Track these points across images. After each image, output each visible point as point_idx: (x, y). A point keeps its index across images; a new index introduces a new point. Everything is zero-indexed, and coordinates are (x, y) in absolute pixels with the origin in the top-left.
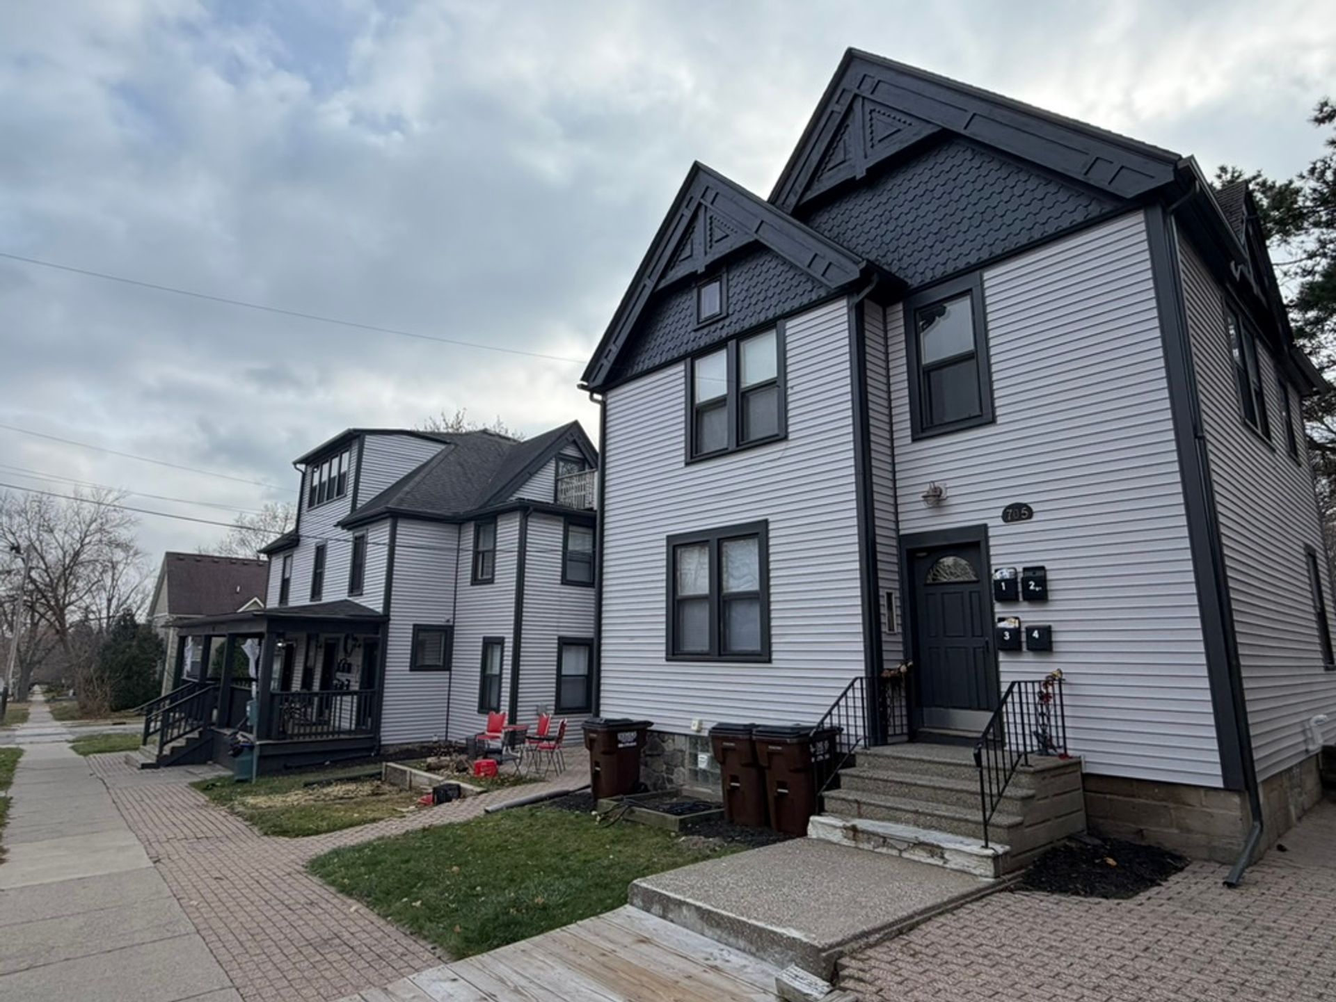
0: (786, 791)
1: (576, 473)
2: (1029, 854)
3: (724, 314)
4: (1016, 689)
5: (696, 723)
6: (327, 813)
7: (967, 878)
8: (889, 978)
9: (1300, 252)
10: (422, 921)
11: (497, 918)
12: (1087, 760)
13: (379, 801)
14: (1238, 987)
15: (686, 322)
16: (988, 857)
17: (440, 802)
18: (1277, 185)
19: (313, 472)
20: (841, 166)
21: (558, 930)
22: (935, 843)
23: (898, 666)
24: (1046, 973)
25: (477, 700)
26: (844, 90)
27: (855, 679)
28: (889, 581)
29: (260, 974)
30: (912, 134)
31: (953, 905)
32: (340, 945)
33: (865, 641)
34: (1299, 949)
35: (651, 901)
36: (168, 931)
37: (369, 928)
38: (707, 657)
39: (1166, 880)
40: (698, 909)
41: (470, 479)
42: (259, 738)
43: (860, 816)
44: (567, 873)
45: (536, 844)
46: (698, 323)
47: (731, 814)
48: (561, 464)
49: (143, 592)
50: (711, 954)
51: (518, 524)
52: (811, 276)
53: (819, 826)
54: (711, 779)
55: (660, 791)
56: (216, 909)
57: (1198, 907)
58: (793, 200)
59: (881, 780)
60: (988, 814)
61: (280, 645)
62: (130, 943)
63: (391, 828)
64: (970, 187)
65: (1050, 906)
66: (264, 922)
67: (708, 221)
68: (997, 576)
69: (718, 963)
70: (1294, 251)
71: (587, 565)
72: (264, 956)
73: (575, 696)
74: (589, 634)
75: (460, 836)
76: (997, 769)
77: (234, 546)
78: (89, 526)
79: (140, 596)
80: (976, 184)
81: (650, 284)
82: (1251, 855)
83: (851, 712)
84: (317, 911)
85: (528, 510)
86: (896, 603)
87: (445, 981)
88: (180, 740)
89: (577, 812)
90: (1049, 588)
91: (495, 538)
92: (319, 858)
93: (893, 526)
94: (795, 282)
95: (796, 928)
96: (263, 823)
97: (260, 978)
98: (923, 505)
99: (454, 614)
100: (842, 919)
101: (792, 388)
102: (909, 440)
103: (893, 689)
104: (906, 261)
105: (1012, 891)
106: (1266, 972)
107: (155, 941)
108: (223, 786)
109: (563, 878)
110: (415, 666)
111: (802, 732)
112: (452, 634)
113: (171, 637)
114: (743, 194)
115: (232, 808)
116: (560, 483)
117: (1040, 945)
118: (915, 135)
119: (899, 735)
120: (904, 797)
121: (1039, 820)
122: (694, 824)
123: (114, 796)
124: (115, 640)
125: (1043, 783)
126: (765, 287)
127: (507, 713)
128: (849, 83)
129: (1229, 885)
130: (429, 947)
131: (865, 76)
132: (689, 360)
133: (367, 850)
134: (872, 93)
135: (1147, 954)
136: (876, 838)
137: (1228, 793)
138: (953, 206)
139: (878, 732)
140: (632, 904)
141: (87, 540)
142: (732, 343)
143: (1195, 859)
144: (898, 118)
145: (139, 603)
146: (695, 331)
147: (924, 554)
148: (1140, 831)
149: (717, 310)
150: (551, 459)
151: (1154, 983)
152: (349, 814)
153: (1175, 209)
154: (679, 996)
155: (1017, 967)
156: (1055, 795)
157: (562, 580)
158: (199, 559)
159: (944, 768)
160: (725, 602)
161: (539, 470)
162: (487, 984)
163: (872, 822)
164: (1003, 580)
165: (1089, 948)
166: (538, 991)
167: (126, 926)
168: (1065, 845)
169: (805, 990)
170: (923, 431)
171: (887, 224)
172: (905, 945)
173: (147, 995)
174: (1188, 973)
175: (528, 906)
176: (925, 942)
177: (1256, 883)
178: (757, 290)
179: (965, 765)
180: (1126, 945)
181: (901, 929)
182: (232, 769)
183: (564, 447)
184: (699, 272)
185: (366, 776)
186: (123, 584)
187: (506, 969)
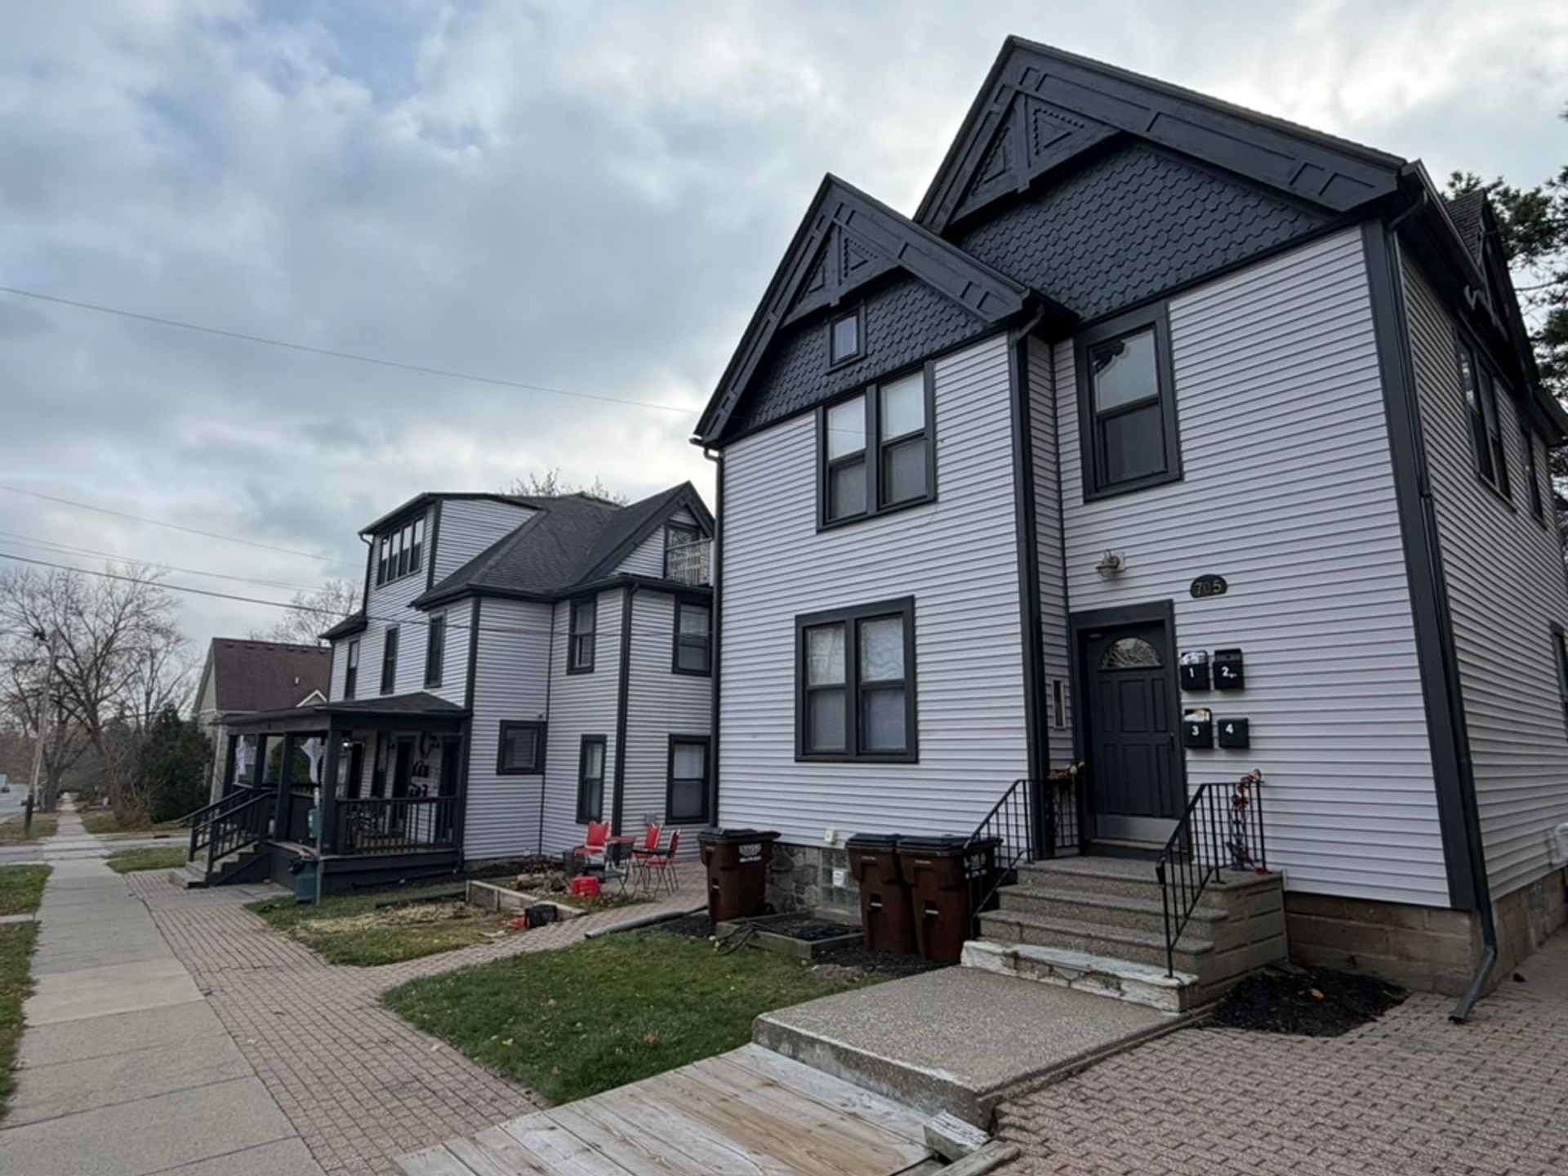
0: (936, 912)
1: (689, 543)
2: (1220, 985)
3: (862, 355)
4: (1206, 793)
5: (830, 833)
6: (402, 939)
7: (1148, 1012)
8: (1056, 1127)
9: (1548, 274)
10: (514, 1062)
11: (601, 1058)
12: (1290, 875)
13: (463, 925)
14: (1465, 1138)
15: (817, 364)
16: (1172, 988)
17: (533, 926)
18: (1522, 194)
19: (382, 544)
20: (1000, 178)
21: (672, 1072)
22: (1111, 972)
23: (1067, 766)
24: (1240, 1121)
25: (575, 808)
26: (1003, 87)
27: (1017, 782)
28: (1057, 666)
29: (329, 1122)
30: (1085, 138)
31: (1131, 1043)
32: (420, 1089)
33: (1028, 738)
34: (1537, 1095)
35: (779, 1039)
36: (222, 1073)
37: (454, 1070)
38: (843, 757)
39: (1381, 1015)
40: (833, 1047)
41: (564, 550)
42: (323, 852)
43: (1023, 941)
44: (681, 1007)
45: (645, 973)
46: (832, 365)
47: (871, 935)
48: (672, 532)
49: (187, 684)
50: (849, 1099)
51: (621, 602)
52: (965, 308)
53: (975, 953)
54: (847, 899)
55: (788, 913)
56: (278, 1049)
57: (1419, 1046)
58: (943, 218)
59: (1047, 899)
60: (1172, 938)
61: (346, 745)
62: (179, 1086)
63: (478, 955)
64: (1153, 200)
65: (1245, 1044)
66: (333, 1062)
67: (843, 244)
68: (1185, 661)
69: (858, 1109)
70: (1541, 273)
71: (701, 651)
72: (333, 1102)
73: (689, 803)
74: (706, 730)
75: (556, 964)
76: (1183, 886)
77: (291, 630)
78: (124, 608)
79: (183, 689)
80: (1161, 197)
81: (774, 320)
82: (1482, 987)
83: (1012, 821)
84: (393, 1050)
85: (633, 586)
86: (1065, 693)
87: (542, 1129)
88: (232, 855)
89: (693, 937)
90: (1245, 674)
91: (595, 620)
92: (395, 989)
93: (1061, 602)
94: (945, 316)
95: (949, 1070)
96: (329, 950)
97: (330, 1126)
98: (1097, 578)
99: (548, 709)
100: (1001, 1059)
101: (942, 440)
102: (1081, 501)
103: (1062, 793)
104: (1078, 289)
105: (1200, 1027)
106: (1497, 1121)
107: (207, 1085)
108: (282, 908)
109: (676, 1012)
110: (502, 770)
111: (954, 844)
112: (546, 731)
113: (220, 736)
114: (883, 212)
115: (293, 933)
116: (669, 555)
117: (1233, 1089)
118: (1087, 139)
119: (1068, 847)
120: (1074, 918)
121: (1233, 945)
122: (828, 951)
123: (157, 920)
124: (155, 740)
125: (1239, 901)
126: (910, 321)
127: (610, 823)
128: (1009, 78)
129: (1457, 1021)
130: (523, 1091)
131: (1028, 69)
132: (820, 409)
133: (449, 981)
134: (1037, 90)
135: (1358, 1100)
136: (1040, 966)
137: (1455, 914)
138: (1133, 224)
139: (1044, 843)
140: (757, 1042)
141: (122, 625)
142: (872, 389)
143: (1416, 990)
144: (1067, 119)
145: (182, 697)
146: (829, 374)
147: (1098, 636)
148: (1352, 958)
149: (854, 350)
150: (659, 526)
151: (1366, 1132)
152: (429, 939)
153: (1398, 225)
154: (813, 1147)
155: (1206, 1115)
156: (1251, 917)
157: (673, 668)
158: (251, 646)
159: (1121, 885)
160: (864, 692)
161: (645, 539)
162: (591, 1134)
163: (1036, 948)
164: (1191, 665)
165: (1290, 1093)
166: (646, 1141)
167: (173, 1067)
168: (1263, 974)
169: (959, 1140)
170: (1097, 491)
171: (1054, 245)
172: (1075, 1090)
173: (200, 1145)
174: (1406, 1121)
175: (637, 1044)
176: (1098, 1086)
177: (1488, 1018)
178: (900, 325)
179: (1146, 882)
180: (1334, 1090)
181: (1070, 1071)
182: (292, 889)
183: (674, 512)
184: (832, 305)
185: (447, 896)
186: (164, 676)
187: (612, 1115)
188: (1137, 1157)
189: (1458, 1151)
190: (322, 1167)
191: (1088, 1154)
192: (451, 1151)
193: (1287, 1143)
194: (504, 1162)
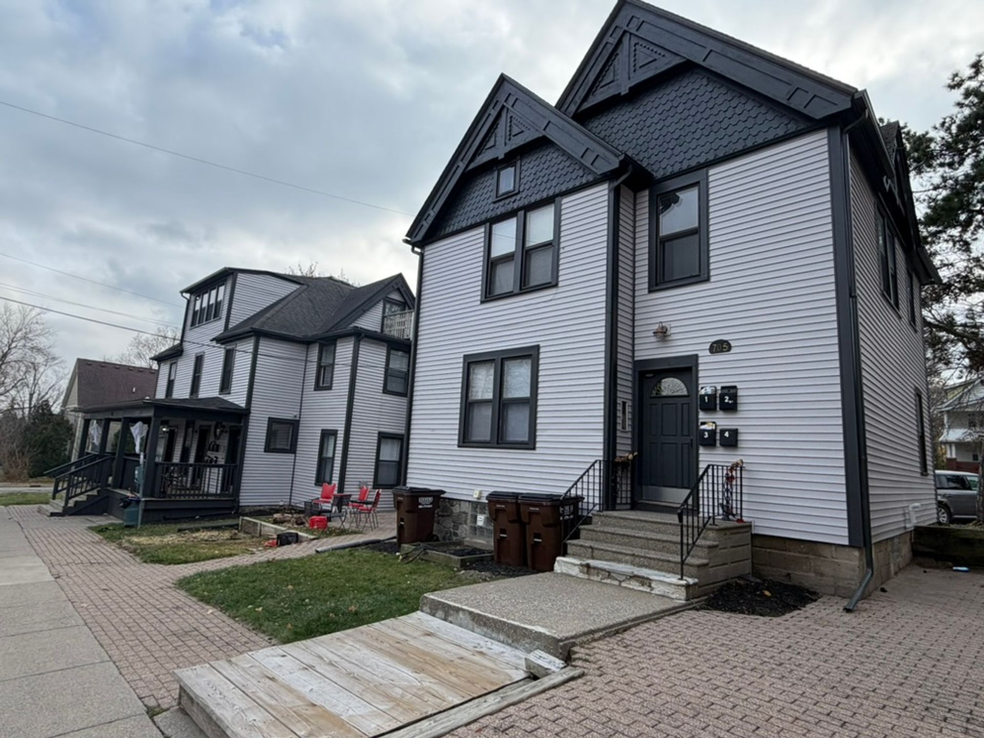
0: (540, 540)
1: (399, 312)
2: (711, 586)
3: (517, 191)
4: (710, 471)
5: (477, 492)
6: (194, 550)
7: (667, 600)
8: (607, 660)
9: (929, 184)
10: (262, 621)
11: (319, 619)
12: (756, 524)
13: (235, 543)
14: (851, 672)
15: (487, 196)
16: (682, 586)
17: (282, 545)
18: (918, 134)
19: (196, 300)
20: (611, 85)
21: (365, 626)
22: (645, 576)
23: (627, 455)
24: (719, 660)
25: (314, 476)
26: (616, 27)
27: (596, 462)
28: (625, 393)
29: (133, 653)
30: (665, 63)
31: (656, 616)
32: (197, 636)
33: (604, 436)
34: (893, 650)
35: (436, 609)
36: (62, 623)
37: (221, 625)
38: (488, 445)
39: (804, 607)
40: (471, 613)
41: (317, 312)
42: (144, 496)
43: (593, 558)
44: (374, 592)
45: (353, 573)
46: (497, 197)
47: (499, 557)
48: (388, 306)
49: (59, 390)
50: (479, 644)
51: (352, 346)
52: (583, 164)
53: (562, 564)
54: (485, 534)
55: (447, 541)
56: (102, 610)
57: (825, 623)
58: (573, 108)
59: (609, 533)
60: (684, 557)
61: (164, 429)
62: (31, 630)
63: (244, 560)
64: (704, 106)
65: (724, 620)
66: (139, 619)
67: (509, 120)
68: (703, 392)
69: (484, 650)
70: (924, 183)
71: (403, 380)
72: (137, 641)
73: (388, 476)
74: (402, 431)
75: (295, 566)
76: (693, 527)
77: (132, 357)
78: (16, 334)
79: (56, 393)
80: (709, 104)
81: (462, 165)
82: (863, 593)
83: (591, 487)
84: (181, 612)
85: (361, 336)
86: (628, 409)
87: (276, 656)
88: (82, 496)
89: (385, 553)
90: (738, 402)
91: (334, 357)
92: (185, 578)
93: (630, 354)
94: (570, 169)
95: (543, 626)
96: (144, 554)
97: (133, 656)
98: (653, 339)
99: (300, 412)
100: (576, 622)
101: (563, 248)
102: (646, 291)
103: (622, 471)
104: (654, 159)
105: (697, 610)
106: (870, 663)
107: (50, 630)
108: (114, 530)
109: (371, 594)
110: (268, 449)
111: (555, 498)
112: (298, 426)
113: (79, 423)
114: (536, 101)
115: (120, 544)
116: (386, 319)
117: (715, 643)
118: (666, 64)
119: (624, 504)
120: (625, 545)
121: (720, 563)
122: (471, 563)
123: (27, 534)
124: (34, 424)
125: (725, 537)
126: (548, 172)
127: (337, 485)
128: (621, 21)
129: (848, 610)
130: (267, 638)
131: (633, 17)
132: (488, 224)
133: (223, 574)
134: (637, 30)
135: (789, 650)
136: (603, 572)
137: (851, 549)
138: (691, 119)
139: (610, 500)
140: (422, 611)
141: (14, 345)
142: (521, 213)
143: (825, 594)
144: (655, 50)
145: (55, 397)
146: (494, 203)
147: (652, 375)
148: (789, 575)
149: (511, 188)
150: (380, 301)
151: (793, 667)
152: (212, 551)
153: (848, 130)
154: (453, 670)
155: (699, 656)
156: (732, 547)
157: (383, 390)
158: (104, 365)
159: (655, 526)
160: (504, 405)
161: (370, 308)
162: (308, 659)
163: (601, 562)
164: (706, 395)
165: (749, 645)
166: (347, 665)
167: (28, 619)
168: (736, 582)
169: (546, 666)
170: (657, 285)
171: (641, 130)
172: (620, 641)
173: (41, 665)
174: (817, 662)
175: (344, 612)
176: (634, 639)
177: (866, 610)
178: (542, 174)
179: (670, 524)
180: (776, 644)
181: (618, 630)
182: (122, 519)
183: (390, 293)
184: (500, 158)
185: (227, 526)
186: (43, 383)
187: (324, 650)
188: (656, 677)
189: (847, 678)
190: (125, 679)
191: (626, 675)
192: (214, 668)
193: (746, 672)
194: (249, 674)
